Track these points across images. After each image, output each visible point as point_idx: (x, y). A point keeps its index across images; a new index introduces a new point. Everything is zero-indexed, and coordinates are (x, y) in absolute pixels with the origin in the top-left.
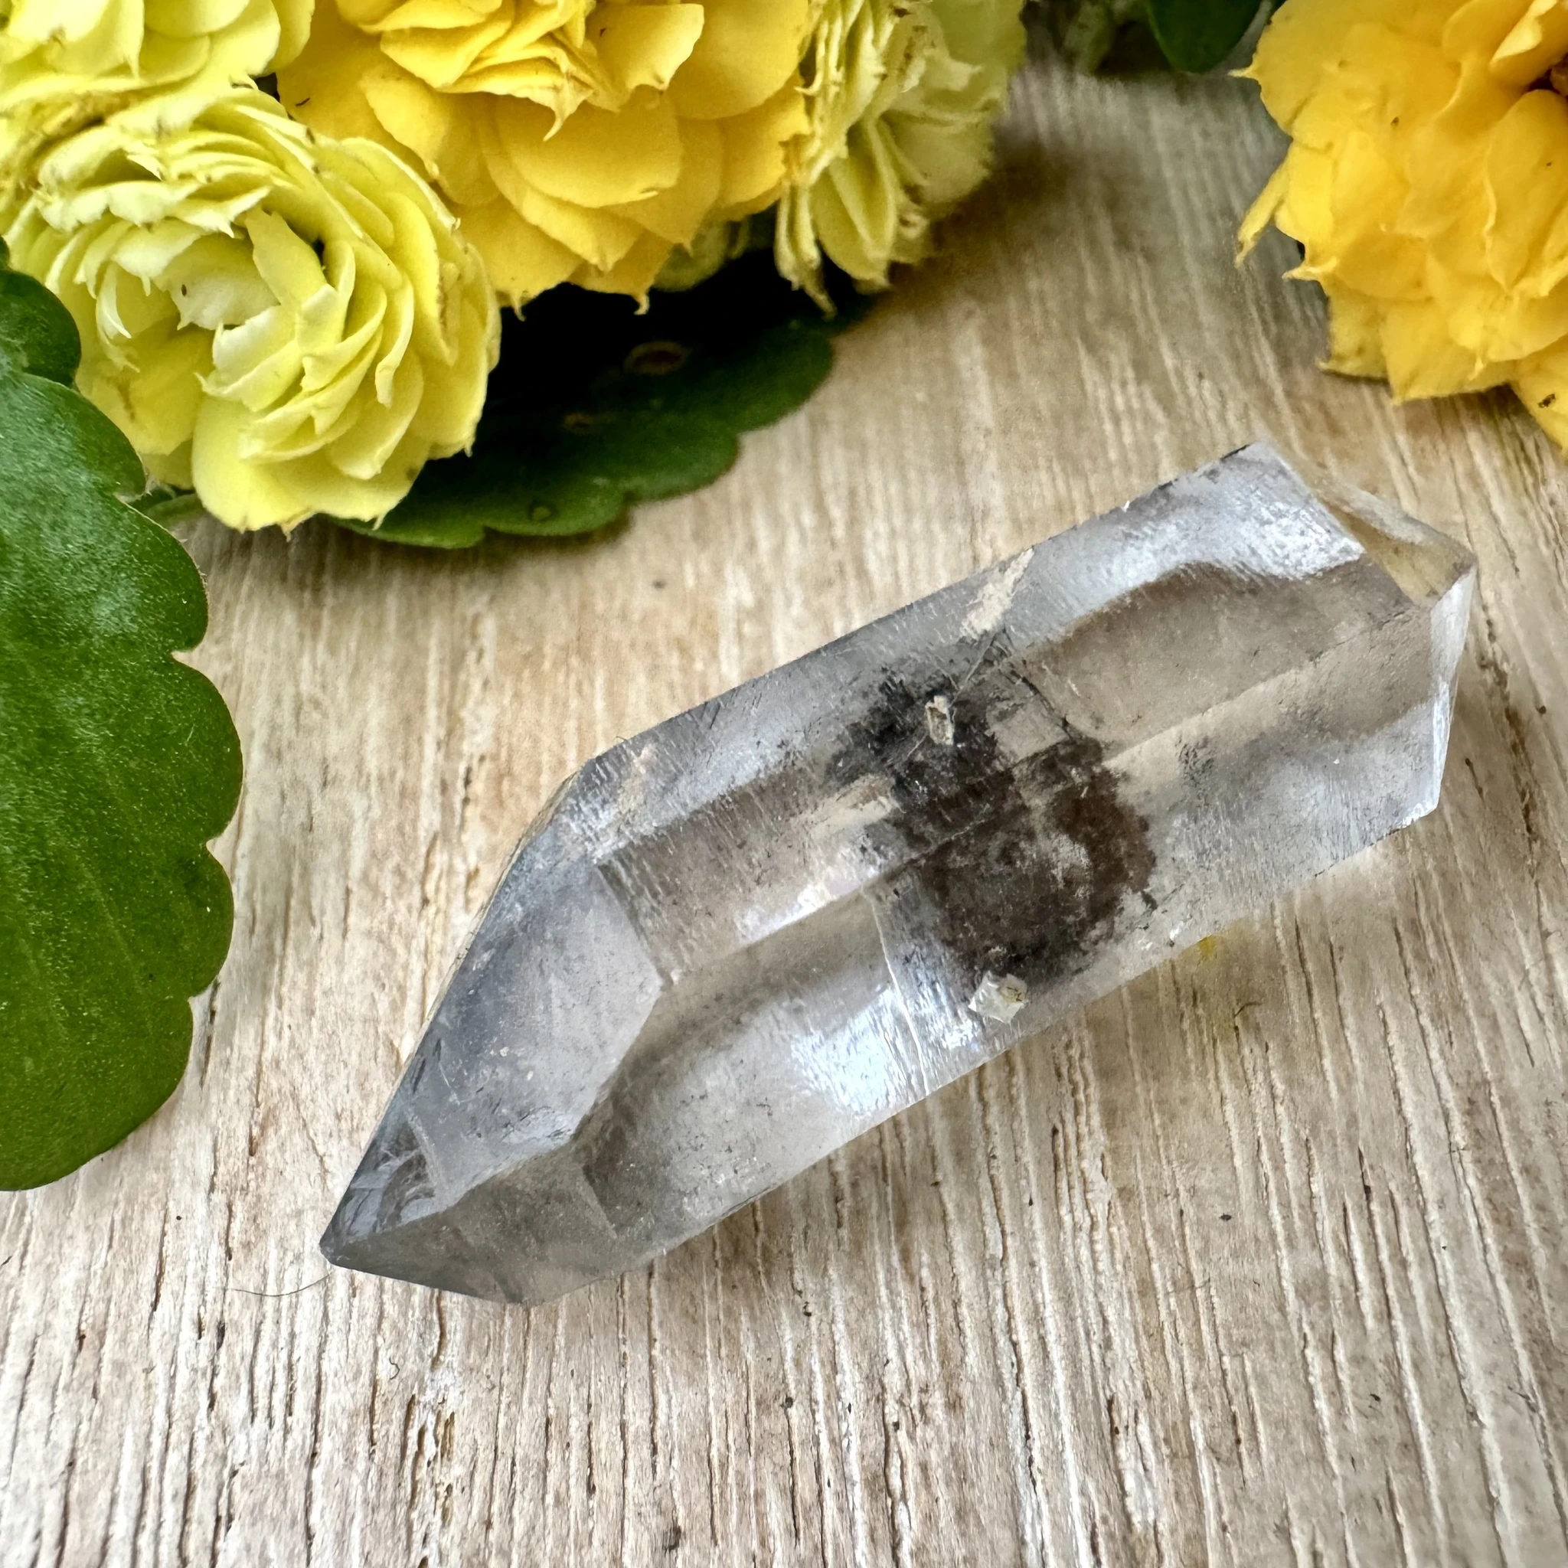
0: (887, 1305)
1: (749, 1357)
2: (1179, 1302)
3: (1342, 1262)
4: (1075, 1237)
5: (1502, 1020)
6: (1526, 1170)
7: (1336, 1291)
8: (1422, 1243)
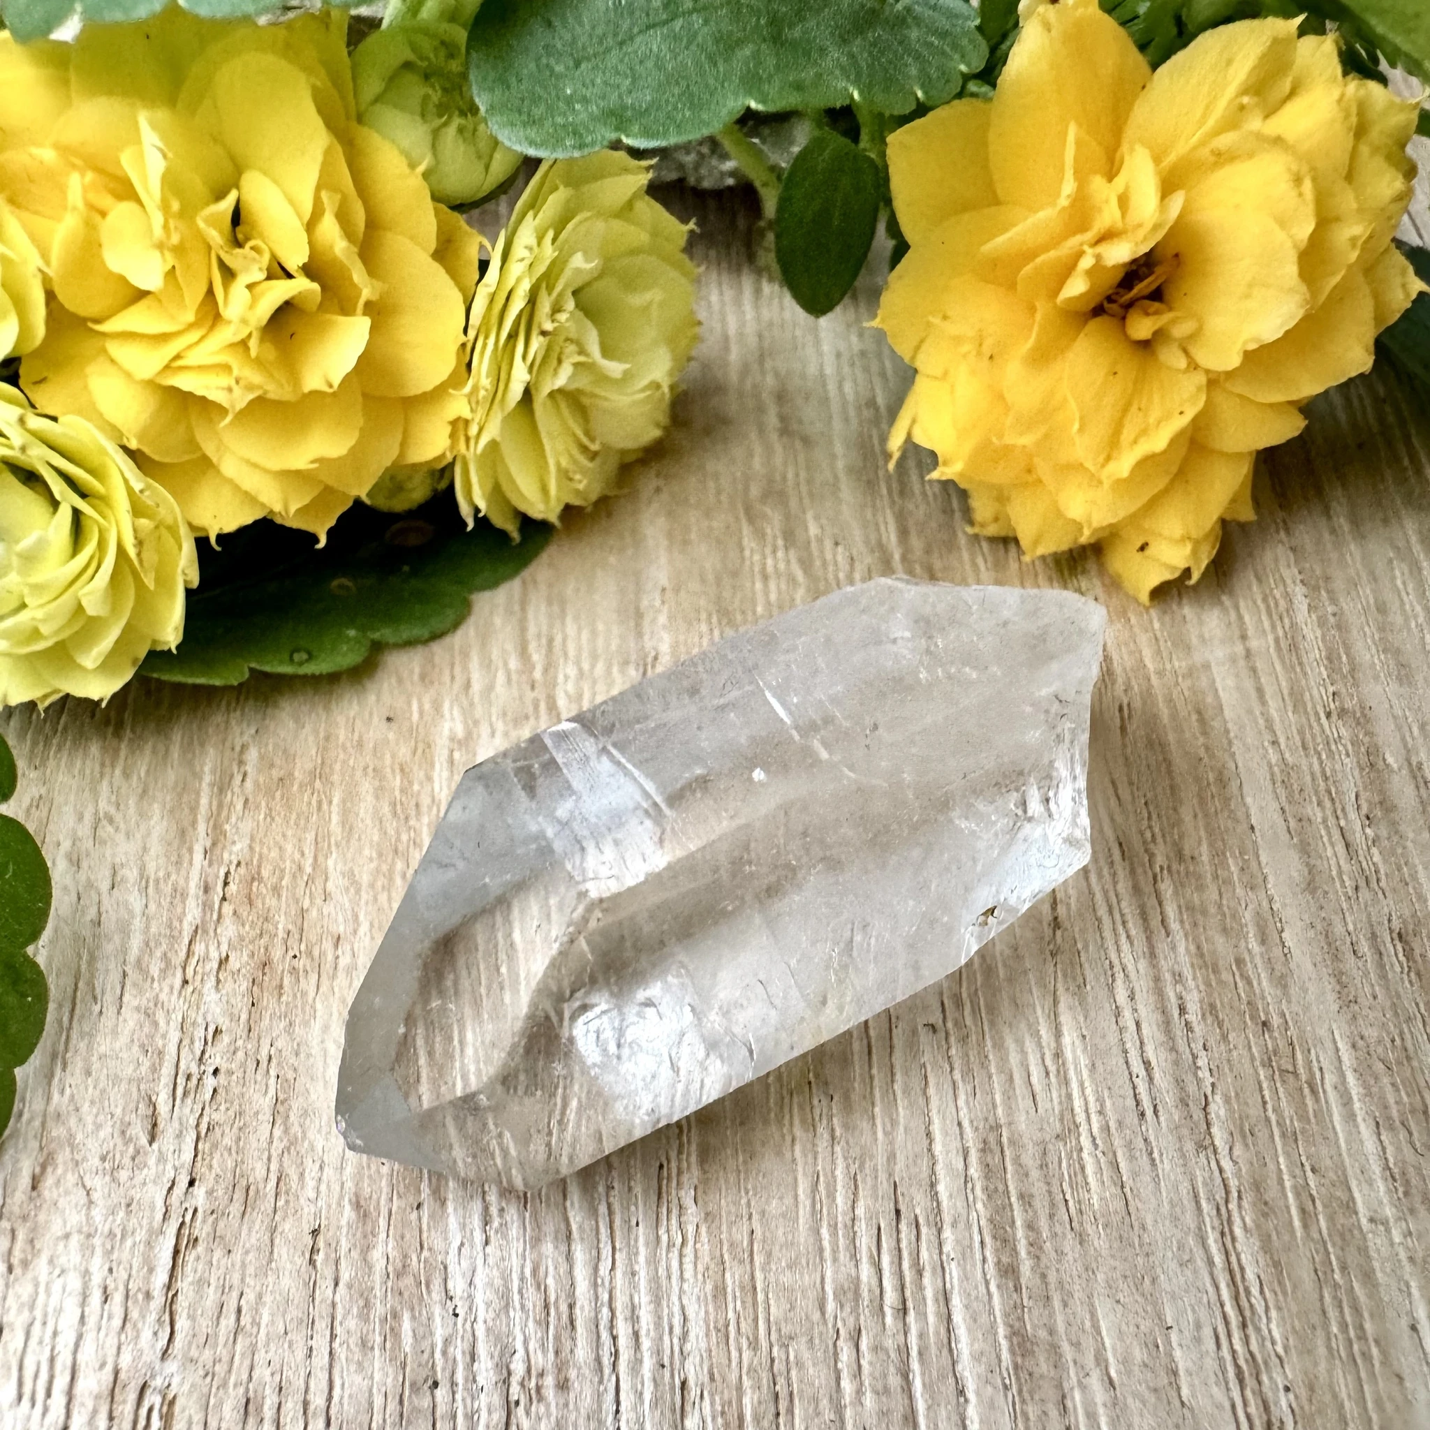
0: (518, 1306)
1: (408, 1349)
2: (743, 1302)
3: (872, 1270)
4: (668, 1251)
5: (1016, 1076)
6: (1021, 1196)
7: (865, 1294)
8: (936, 1257)
